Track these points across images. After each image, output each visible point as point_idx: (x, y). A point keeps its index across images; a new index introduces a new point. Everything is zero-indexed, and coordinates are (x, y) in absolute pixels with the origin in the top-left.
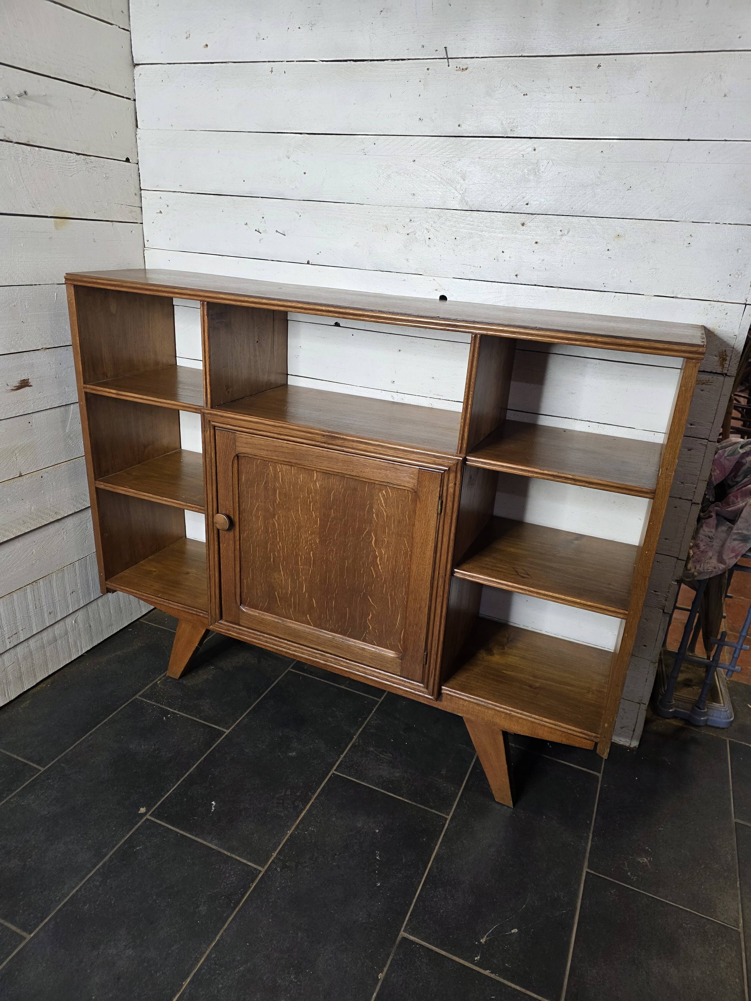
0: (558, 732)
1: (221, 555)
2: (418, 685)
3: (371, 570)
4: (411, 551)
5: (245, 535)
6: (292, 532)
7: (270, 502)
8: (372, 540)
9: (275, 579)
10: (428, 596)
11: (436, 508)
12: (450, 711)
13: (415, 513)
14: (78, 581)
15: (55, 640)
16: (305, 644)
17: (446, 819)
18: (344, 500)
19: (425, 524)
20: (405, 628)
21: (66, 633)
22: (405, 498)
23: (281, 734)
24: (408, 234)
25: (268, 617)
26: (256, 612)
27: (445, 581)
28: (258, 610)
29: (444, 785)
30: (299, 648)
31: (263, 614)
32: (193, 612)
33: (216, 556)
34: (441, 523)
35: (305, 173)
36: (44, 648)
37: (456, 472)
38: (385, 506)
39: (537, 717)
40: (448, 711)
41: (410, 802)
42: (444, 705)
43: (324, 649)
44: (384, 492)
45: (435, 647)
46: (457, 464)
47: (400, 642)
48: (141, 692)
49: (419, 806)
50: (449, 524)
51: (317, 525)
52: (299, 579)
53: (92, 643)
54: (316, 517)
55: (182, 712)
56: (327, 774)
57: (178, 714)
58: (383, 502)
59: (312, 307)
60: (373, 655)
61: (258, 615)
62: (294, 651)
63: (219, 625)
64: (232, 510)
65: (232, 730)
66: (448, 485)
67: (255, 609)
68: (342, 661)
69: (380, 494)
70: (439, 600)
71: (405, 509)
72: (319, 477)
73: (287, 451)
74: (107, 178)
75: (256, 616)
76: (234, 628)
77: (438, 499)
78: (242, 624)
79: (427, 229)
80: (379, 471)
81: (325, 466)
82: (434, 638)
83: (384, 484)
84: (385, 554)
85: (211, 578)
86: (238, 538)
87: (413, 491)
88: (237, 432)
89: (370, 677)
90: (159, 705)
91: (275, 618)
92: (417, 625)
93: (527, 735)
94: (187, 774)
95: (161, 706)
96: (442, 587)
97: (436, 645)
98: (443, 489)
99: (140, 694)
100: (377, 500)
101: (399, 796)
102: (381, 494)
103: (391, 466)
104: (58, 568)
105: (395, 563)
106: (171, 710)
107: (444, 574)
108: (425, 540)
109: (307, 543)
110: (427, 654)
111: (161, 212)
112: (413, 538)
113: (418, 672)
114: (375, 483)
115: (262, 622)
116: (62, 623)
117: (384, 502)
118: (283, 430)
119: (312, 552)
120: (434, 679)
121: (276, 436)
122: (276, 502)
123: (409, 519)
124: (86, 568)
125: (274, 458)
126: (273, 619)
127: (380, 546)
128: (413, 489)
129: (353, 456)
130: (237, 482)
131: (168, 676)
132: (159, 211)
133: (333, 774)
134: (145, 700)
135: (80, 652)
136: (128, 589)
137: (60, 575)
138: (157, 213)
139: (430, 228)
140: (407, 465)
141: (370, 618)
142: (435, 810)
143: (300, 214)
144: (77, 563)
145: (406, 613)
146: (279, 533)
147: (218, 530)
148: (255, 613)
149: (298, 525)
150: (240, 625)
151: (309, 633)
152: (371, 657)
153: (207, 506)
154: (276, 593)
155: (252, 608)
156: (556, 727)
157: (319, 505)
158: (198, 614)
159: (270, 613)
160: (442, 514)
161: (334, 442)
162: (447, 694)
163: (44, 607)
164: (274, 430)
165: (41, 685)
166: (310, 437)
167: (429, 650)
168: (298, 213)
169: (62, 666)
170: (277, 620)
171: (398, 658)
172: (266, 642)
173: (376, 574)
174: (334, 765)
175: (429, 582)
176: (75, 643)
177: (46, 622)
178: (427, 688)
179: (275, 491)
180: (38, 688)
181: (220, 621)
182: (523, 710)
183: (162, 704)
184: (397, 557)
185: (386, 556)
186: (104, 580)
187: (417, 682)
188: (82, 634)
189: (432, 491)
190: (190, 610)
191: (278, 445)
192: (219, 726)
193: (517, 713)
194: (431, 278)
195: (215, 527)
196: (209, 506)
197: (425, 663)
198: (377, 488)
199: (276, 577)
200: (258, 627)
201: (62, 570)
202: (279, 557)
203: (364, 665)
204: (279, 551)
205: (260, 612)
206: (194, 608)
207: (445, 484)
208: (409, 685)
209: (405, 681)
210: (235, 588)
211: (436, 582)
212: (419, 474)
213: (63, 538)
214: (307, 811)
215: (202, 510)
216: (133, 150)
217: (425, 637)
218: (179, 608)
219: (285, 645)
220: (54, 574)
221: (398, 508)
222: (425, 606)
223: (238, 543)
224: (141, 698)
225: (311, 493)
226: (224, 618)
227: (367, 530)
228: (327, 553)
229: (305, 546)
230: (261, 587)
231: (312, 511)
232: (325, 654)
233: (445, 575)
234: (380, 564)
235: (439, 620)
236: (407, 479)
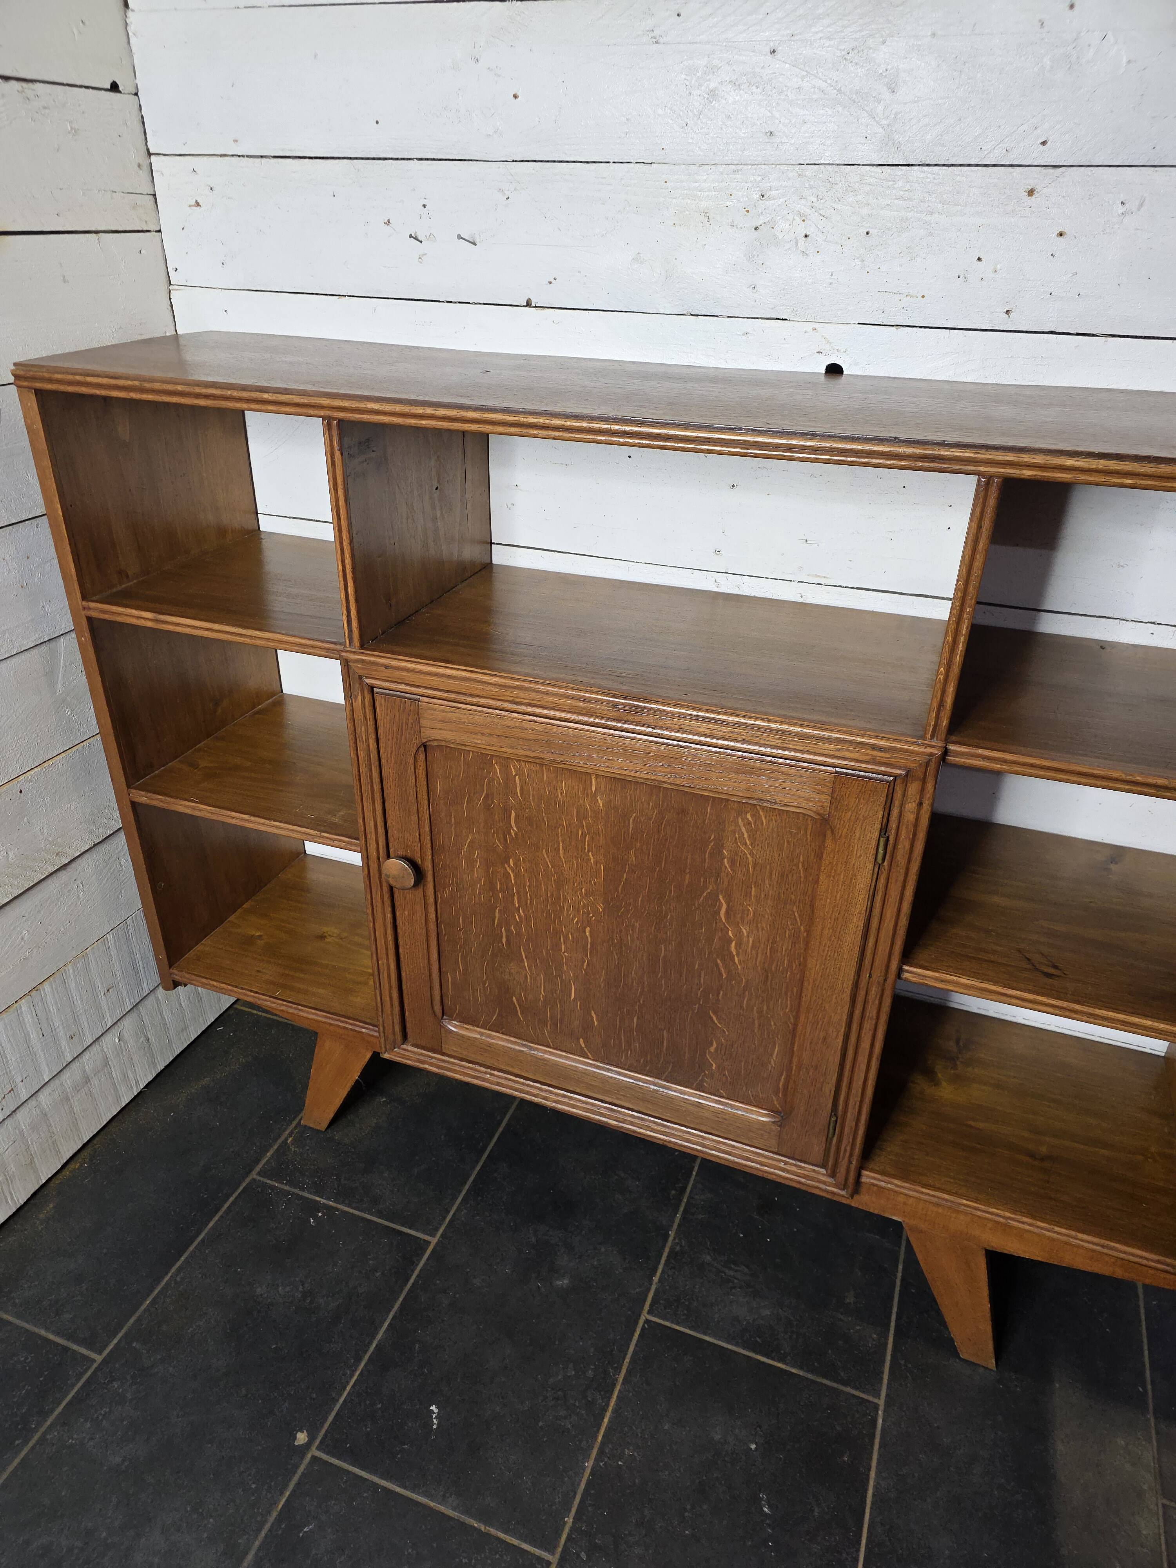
0: (1107, 1259)
1: (399, 931)
2: (814, 1171)
3: (717, 965)
4: (808, 932)
5: (447, 893)
6: (547, 890)
7: (498, 834)
8: (720, 909)
9: (510, 974)
10: (845, 1017)
11: (873, 851)
12: (876, 1212)
13: (821, 858)
14: (117, 967)
15: (87, 1080)
16: (578, 1090)
17: (876, 1407)
18: (659, 831)
19: (843, 882)
20: (790, 1069)
21: (106, 1063)
22: (799, 829)
23: (533, 1240)
24: (756, 229)
25: (500, 1041)
26: (476, 1031)
27: (883, 990)
28: (478, 1027)
29: (858, 1328)
30: (564, 1096)
31: (489, 1036)
32: (347, 1026)
33: (390, 931)
34: (882, 881)
35: (515, 96)
36: (67, 1099)
37: (924, 781)
38: (752, 844)
39: (1063, 1231)
40: (871, 1210)
41: (801, 1373)
42: (865, 1202)
43: (617, 1102)
44: (749, 816)
45: (854, 1108)
46: (928, 764)
47: (777, 1094)
48: (260, 1166)
49: (820, 1380)
50: (900, 884)
51: (600, 878)
52: (561, 977)
53: (155, 1066)
54: (596, 863)
55: (342, 1203)
56: (637, 1323)
57: (337, 1209)
58: (746, 836)
59: (585, 425)
60: (719, 1116)
61: (478, 1036)
62: (556, 1102)
63: (402, 1052)
64: (417, 849)
65: (442, 1235)
66: (902, 806)
67: (473, 1025)
68: (655, 1123)
69: (740, 820)
70: (868, 1025)
71: (798, 851)
72: (603, 786)
73: (532, 737)
74: (75, 131)
75: (476, 1038)
76: (432, 1058)
77: (877, 834)
78: (447, 1052)
79: (801, 215)
80: (742, 776)
81: (618, 766)
82: (854, 1091)
83: (751, 801)
84: (748, 936)
85: (381, 971)
86: (431, 900)
87: (818, 817)
88: (421, 698)
89: (714, 1152)
90: (297, 1191)
91: (515, 1043)
92: (816, 1068)
93: (1040, 1259)
94: (374, 1345)
95: (301, 1193)
96: (877, 1002)
97: (858, 1103)
98: (889, 814)
99: (258, 1168)
100: (734, 832)
101: (779, 1361)
102: (743, 820)
103: (771, 766)
104: (75, 953)
105: (771, 952)
106: (322, 1201)
107: (882, 979)
108: (842, 913)
109: (579, 911)
110: (836, 1121)
111: (198, 204)
112: (812, 906)
113: (816, 1148)
114: (728, 800)
115: (488, 1049)
116: (95, 1048)
117: (749, 836)
118: (521, 694)
119: (588, 929)
120: (850, 1162)
121: (507, 705)
122: (510, 834)
123: (806, 870)
124: (128, 939)
125: (503, 750)
126: (510, 1046)
127: (739, 920)
128: (819, 814)
129: (681, 747)
130: (425, 793)
131: (306, 1126)
132: (194, 202)
133: (647, 1321)
134: (268, 1182)
135: (135, 1089)
136: (215, 983)
137: (80, 964)
138: (190, 206)
139: (808, 211)
140: (805, 765)
141: (712, 1049)
142: (853, 1388)
143: (508, 194)
144: (110, 937)
145: (793, 1044)
146: (518, 892)
147: (391, 889)
148: (473, 1033)
149: (558, 878)
150: (444, 1054)
151: (585, 1073)
152: (717, 1119)
153: (366, 841)
154: (514, 998)
155: (466, 1023)
156: (1105, 1251)
157: (602, 841)
158: (358, 1029)
159: (503, 1033)
160: (885, 863)
161: (636, 719)
162: (874, 1185)
163: (58, 1030)
164: (504, 696)
165: (72, 1166)
166: (584, 708)
167: (840, 1113)
168: (501, 191)
169: (105, 1123)
170: (517, 1048)
171: (773, 1122)
172: (498, 1084)
173: (729, 972)
174: (645, 1301)
175: (848, 992)
176: (125, 1076)
177: (66, 1054)
178: (833, 1175)
179: (506, 812)
180: (66, 1172)
181: (404, 1046)
182: (1034, 1217)
183: (302, 1189)
184: (774, 942)
185: (751, 940)
186: (167, 967)
187: (813, 1165)
188: (135, 1058)
189: (865, 818)
190: (342, 1022)
191: (512, 724)
192: (417, 1230)
193: (1023, 1222)
194: (809, 327)
195: (384, 884)
196: (369, 841)
197: (830, 1136)
198: (732, 809)
199: (512, 971)
200: (480, 1059)
201: (84, 955)
202: (519, 934)
203: (701, 1131)
204: (518, 925)
205: (482, 1030)
206: (349, 1018)
207: (897, 803)
208: (794, 1169)
209: (786, 1163)
210: (431, 988)
211: (862, 993)
212: (834, 783)
213: (78, 896)
214: (612, 1412)
215: (355, 845)
216: (124, 62)
217: (833, 1089)
218: (320, 1019)
219: (536, 1092)
220: (70, 966)
221: (781, 849)
222: (837, 1036)
223: (432, 909)
224: (262, 1179)
225: (586, 818)
226: (410, 1039)
227: (709, 891)
228: (621, 931)
229: (574, 917)
230: (484, 987)
231: (589, 851)
232: (620, 1109)
233: (885, 980)
234: (738, 955)
235: (866, 1061)
236: (808, 793)
